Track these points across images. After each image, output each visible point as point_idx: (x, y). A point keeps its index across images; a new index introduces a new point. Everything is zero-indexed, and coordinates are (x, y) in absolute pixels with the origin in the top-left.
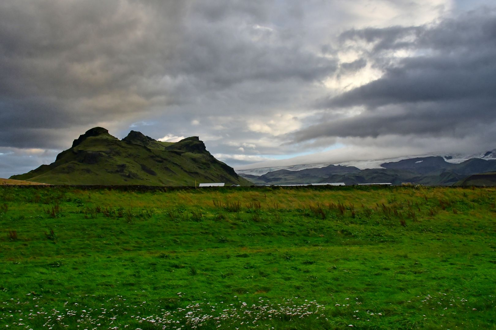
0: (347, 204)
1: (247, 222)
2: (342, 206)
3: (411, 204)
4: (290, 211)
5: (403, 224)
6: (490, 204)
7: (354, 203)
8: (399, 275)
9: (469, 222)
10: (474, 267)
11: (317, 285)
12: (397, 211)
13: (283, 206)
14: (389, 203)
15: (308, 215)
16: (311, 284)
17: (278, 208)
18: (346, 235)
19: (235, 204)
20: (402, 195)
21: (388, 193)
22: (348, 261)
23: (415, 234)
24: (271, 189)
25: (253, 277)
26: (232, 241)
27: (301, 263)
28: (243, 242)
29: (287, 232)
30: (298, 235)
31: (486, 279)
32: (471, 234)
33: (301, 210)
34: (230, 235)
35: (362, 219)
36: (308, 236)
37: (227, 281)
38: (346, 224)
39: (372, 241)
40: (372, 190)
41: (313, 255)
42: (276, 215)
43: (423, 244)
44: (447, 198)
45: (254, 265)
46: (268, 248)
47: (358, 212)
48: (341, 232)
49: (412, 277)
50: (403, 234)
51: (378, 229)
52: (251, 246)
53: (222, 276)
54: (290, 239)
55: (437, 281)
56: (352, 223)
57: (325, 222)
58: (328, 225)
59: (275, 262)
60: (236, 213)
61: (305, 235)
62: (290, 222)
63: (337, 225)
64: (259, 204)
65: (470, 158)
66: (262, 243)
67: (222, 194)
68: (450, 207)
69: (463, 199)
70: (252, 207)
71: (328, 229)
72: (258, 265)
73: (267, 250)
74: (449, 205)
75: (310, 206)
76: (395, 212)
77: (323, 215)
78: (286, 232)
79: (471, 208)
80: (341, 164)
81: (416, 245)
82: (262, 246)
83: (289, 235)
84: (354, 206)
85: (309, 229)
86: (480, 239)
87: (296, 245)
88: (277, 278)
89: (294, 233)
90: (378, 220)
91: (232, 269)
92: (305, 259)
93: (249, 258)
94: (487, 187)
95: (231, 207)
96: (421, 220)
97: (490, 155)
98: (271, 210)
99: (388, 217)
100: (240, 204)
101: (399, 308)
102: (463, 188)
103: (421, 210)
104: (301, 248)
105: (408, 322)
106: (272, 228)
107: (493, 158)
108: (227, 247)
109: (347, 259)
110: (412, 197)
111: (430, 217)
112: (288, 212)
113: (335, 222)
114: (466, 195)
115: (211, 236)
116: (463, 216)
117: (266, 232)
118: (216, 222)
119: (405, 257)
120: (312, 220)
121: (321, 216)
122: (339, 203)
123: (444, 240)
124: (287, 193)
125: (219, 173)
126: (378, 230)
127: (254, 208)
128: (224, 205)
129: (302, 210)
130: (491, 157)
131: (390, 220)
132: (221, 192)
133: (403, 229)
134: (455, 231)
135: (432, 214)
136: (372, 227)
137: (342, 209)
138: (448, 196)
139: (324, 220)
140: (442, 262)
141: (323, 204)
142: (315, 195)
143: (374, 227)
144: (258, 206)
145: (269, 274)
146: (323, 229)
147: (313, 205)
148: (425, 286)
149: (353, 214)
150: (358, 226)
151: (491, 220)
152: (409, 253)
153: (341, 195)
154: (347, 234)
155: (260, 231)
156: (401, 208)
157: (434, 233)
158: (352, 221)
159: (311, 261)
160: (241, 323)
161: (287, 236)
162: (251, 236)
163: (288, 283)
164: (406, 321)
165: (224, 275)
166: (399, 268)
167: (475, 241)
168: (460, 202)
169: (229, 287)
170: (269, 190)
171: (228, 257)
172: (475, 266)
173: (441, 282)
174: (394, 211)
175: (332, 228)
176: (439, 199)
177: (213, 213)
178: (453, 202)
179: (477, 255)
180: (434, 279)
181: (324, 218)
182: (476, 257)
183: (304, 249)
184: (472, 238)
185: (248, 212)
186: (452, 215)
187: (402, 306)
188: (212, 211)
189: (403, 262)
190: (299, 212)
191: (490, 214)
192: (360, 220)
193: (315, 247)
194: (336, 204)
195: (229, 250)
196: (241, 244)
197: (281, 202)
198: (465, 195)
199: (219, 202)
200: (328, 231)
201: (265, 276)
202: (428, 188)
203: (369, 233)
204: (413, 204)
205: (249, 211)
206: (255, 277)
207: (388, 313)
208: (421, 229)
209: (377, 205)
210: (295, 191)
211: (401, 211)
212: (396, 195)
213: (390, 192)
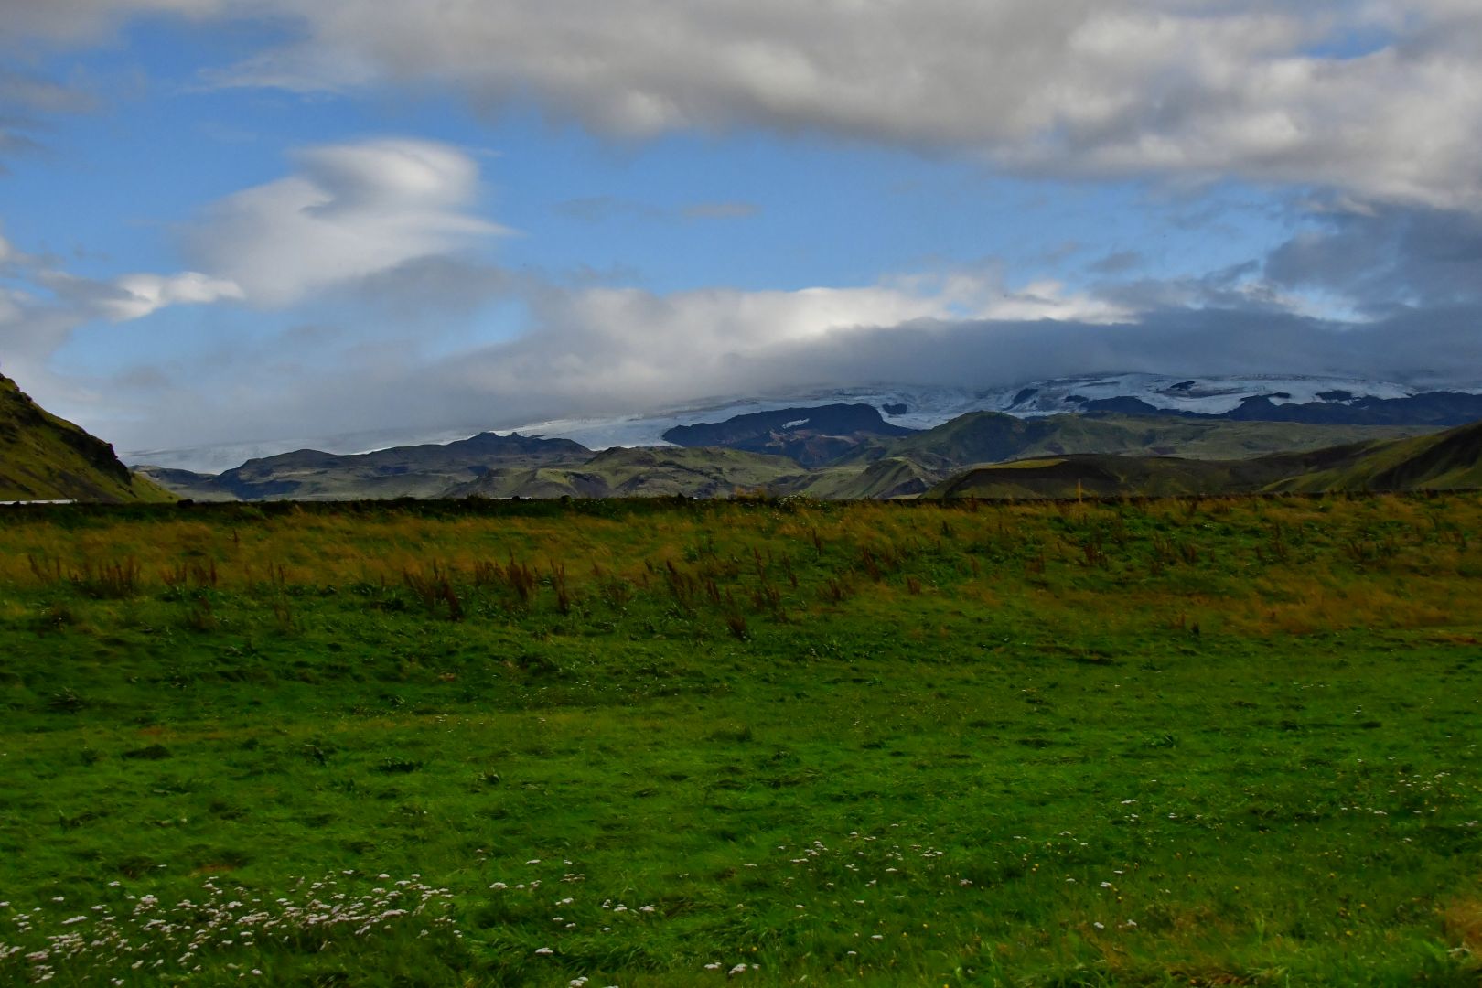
0: (542, 563)
1: (166, 635)
2: (522, 572)
3: (764, 563)
4: (332, 592)
5: (738, 631)
6: (1025, 558)
7: (567, 561)
8: (719, 792)
9: (960, 619)
10: (969, 761)
11: (426, 838)
12: (718, 586)
13: (308, 575)
14: (691, 558)
15: (395, 606)
16: (405, 836)
17: (285, 582)
18: (536, 673)
19: (118, 567)
20: (736, 531)
21: (687, 525)
22: (543, 758)
23: (778, 665)
24: (257, 512)
25: (185, 820)
26: (106, 705)
27: (370, 770)
28: (150, 708)
29: (318, 668)
30: (357, 678)
31: (1006, 792)
32: (967, 660)
33: (370, 587)
34: (95, 683)
35: (594, 619)
36: (398, 680)
37: (85, 839)
38: (535, 635)
39: (631, 691)
40: (631, 515)
41: (414, 744)
42: (275, 607)
43: (808, 697)
44: (888, 541)
45: (190, 781)
46: (245, 726)
47: (578, 592)
48: (518, 664)
49: (762, 797)
50: (738, 668)
51: (650, 651)
52: (181, 720)
53: (62, 821)
54: (330, 693)
55: (847, 806)
56: (557, 631)
57: (459, 628)
58: (469, 640)
59: (271, 771)
60: (121, 602)
61: (385, 677)
62: (329, 630)
63: (505, 641)
64: (212, 566)
65: (966, 412)
66: (220, 710)
67: (66, 534)
68: (898, 571)
69: (939, 542)
70: (184, 580)
71: (471, 656)
72: (207, 781)
73: (242, 731)
74: (896, 566)
75: (406, 576)
76: (710, 591)
77: (454, 604)
78: (313, 666)
79: (966, 574)
80: (520, 431)
81: (782, 700)
82: (220, 719)
83: (327, 676)
84: (568, 572)
85: (400, 657)
86: (992, 677)
87: (352, 711)
88: (278, 821)
89: (345, 670)
90: (652, 620)
91: (102, 796)
92: (387, 756)
93: (172, 760)
94: (1018, 503)
95: (102, 578)
96: (802, 616)
97: (1030, 402)
98: (257, 591)
99: (686, 608)
100: (135, 568)
101: (716, 891)
102: (941, 507)
103: (799, 584)
104: (370, 722)
105: (744, 930)
106: (264, 653)
107: (1039, 410)
108: (83, 726)
109: (537, 752)
110: (768, 538)
111: (831, 607)
112: (323, 594)
113: (497, 627)
114: (949, 528)
115: (19, 687)
116: (942, 603)
117: (237, 667)
118: (41, 637)
119: (743, 738)
120: (411, 625)
121: (444, 606)
122: (512, 563)
123: (875, 682)
124: (321, 529)
125: (52, 465)
126: (650, 655)
127: (191, 583)
128: (74, 572)
129: (374, 590)
130: (1034, 407)
131: (694, 617)
132: (61, 525)
133: (736, 650)
134: (914, 652)
135: (836, 596)
136: (629, 644)
137: (520, 582)
138: (892, 534)
139: (457, 623)
140: (866, 751)
141: (454, 565)
142: (426, 536)
143: (638, 646)
144: (208, 574)
145: (247, 810)
146: (451, 653)
147: (415, 569)
148: (805, 823)
149: (563, 600)
150: (580, 641)
151: (1029, 614)
152: (758, 726)
153: (519, 534)
154: (538, 668)
155: (215, 664)
156: (732, 576)
157: (840, 659)
158: (557, 626)
159: (407, 763)
160: (135, 966)
161: (317, 683)
162: (178, 684)
163: (318, 835)
164: (735, 927)
165: (69, 818)
166: (721, 771)
167: (977, 684)
168: (929, 553)
169: (89, 856)
170: (251, 519)
171: (89, 759)
172: (977, 758)
173: (859, 807)
174: (709, 588)
175: (486, 648)
176: (859, 543)
177: (29, 604)
178: (907, 555)
179: (982, 724)
180: (838, 799)
181: (457, 615)
182: (978, 730)
183: (383, 725)
184: (969, 672)
185: (167, 599)
186: (904, 597)
187: (726, 884)
188: (21, 594)
189: (734, 754)
190: (363, 594)
191: (1027, 592)
192: (587, 620)
193: (421, 718)
194: (503, 563)
195: (92, 735)
196: (140, 714)
197: (297, 559)
198: (946, 530)
199: (53, 564)
200: (469, 660)
201: (232, 817)
202: (823, 508)
203: (618, 664)
204: (772, 561)
205: (172, 596)
206: (194, 820)
207: (676, 907)
208: (800, 649)
209: (650, 567)
210: (348, 520)
211: (732, 587)
212: (714, 532)
213: (692, 521)
